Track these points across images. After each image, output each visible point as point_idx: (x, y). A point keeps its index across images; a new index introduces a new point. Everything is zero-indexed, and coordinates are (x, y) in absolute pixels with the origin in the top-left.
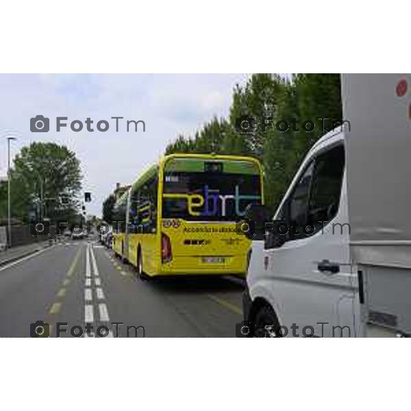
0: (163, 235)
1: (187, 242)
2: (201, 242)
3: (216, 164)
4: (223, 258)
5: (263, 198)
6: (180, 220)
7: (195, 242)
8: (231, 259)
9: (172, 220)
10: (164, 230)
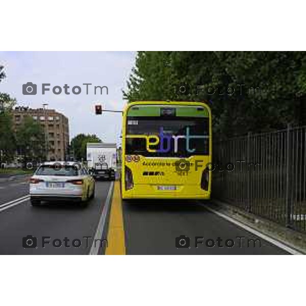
0: (126, 168)
1: (145, 174)
2: (157, 173)
3: (171, 109)
4: (175, 186)
5: (210, 137)
6: (140, 156)
7: (151, 174)
8: (182, 187)
9: (133, 156)
10: (127, 164)
